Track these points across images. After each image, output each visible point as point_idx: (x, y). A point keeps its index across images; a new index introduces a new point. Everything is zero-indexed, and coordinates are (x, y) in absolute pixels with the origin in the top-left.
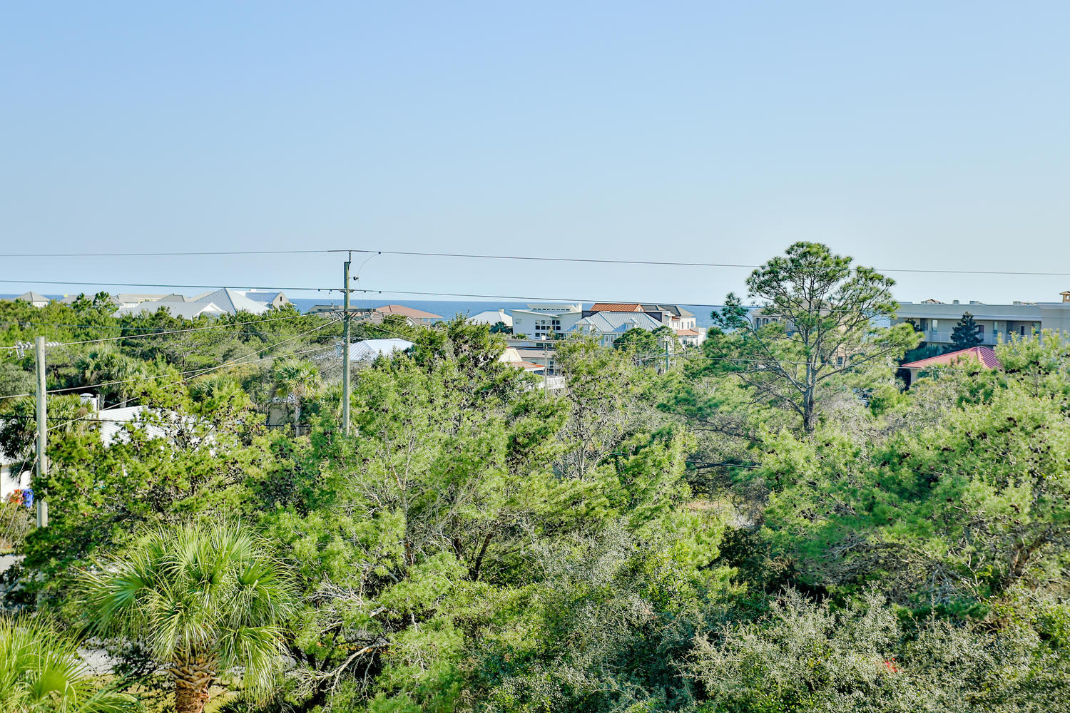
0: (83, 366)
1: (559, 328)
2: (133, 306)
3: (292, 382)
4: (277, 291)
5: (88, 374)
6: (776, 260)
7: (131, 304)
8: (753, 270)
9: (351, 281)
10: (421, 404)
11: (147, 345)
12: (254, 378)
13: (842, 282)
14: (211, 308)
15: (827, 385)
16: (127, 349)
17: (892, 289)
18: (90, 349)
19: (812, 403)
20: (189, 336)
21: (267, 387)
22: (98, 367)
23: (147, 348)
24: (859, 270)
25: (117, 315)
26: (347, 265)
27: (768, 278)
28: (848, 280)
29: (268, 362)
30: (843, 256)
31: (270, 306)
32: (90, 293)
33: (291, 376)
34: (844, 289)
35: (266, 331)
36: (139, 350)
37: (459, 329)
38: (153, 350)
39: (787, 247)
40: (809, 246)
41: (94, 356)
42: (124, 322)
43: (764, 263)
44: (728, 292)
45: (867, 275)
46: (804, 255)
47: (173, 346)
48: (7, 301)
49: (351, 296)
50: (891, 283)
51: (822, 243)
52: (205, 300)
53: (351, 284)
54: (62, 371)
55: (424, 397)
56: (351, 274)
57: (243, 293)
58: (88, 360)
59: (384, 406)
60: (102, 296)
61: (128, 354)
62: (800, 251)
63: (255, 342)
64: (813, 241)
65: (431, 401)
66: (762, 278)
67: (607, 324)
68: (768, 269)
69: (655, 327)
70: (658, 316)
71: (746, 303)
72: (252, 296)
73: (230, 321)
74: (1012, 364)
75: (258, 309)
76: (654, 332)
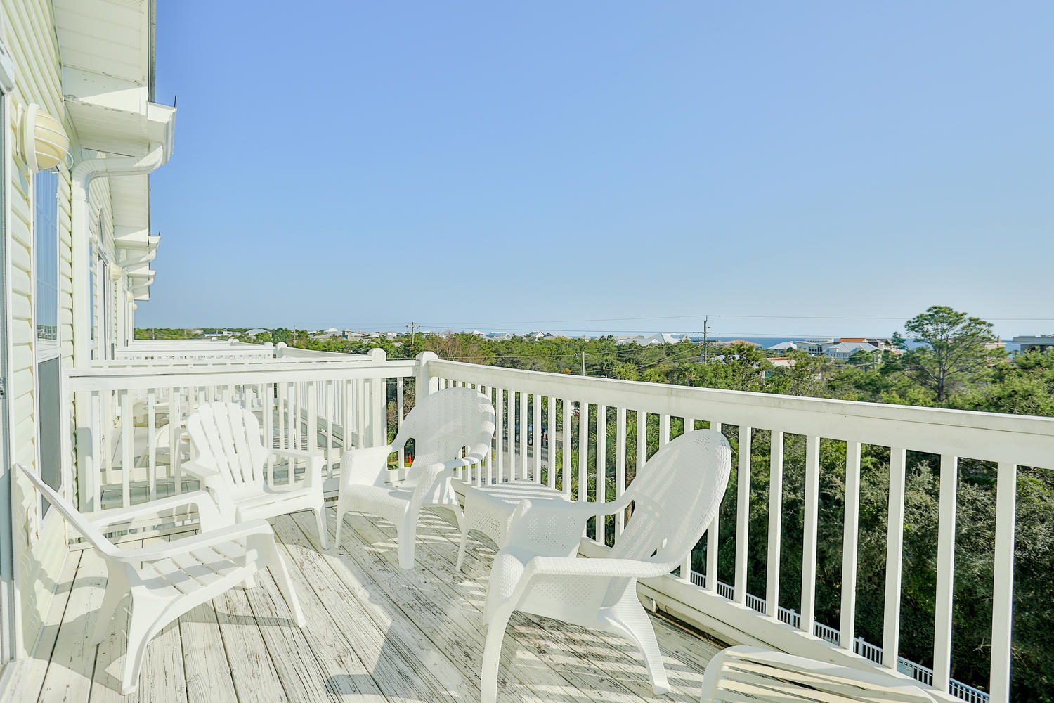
0: (602, 365)
1: (821, 350)
2: (622, 341)
3: (686, 373)
4: (682, 334)
5: (604, 368)
6: (921, 316)
7: (622, 340)
8: (907, 320)
9: (707, 329)
10: (722, 378)
11: (627, 356)
12: (671, 371)
13: (961, 325)
14: (654, 341)
15: (951, 378)
16: (620, 358)
17: (991, 328)
18: (605, 358)
19: (942, 387)
20: (643, 353)
21: (676, 375)
22: (608, 365)
23: (627, 358)
24: (971, 319)
25: (616, 344)
26: (705, 322)
27: (917, 324)
28: (965, 324)
29: (677, 365)
30: (960, 312)
31: (681, 340)
32: (606, 336)
33: (686, 370)
34: (963, 329)
35: (677, 350)
36: (624, 359)
37: (742, 347)
38: (629, 359)
39: (927, 309)
40: (939, 308)
41: (606, 361)
42: (619, 347)
43: (915, 317)
44: (894, 332)
45: (975, 321)
46: (936, 312)
47: (637, 357)
48: (576, 339)
49: (707, 336)
50: (990, 325)
51: (948, 306)
52: (653, 338)
53: (707, 330)
54: (595, 367)
55: (724, 375)
56: (707, 326)
57: (669, 335)
58: (604, 362)
59: (706, 378)
60: (610, 336)
61: (620, 360)
62: (935, 310)
63: (672, 356)
64: (942, 306)
65: (726, 377)
66: (913, 324)
67: (847, 348)
68: (916, 320)
69: (872, 350)
70: (876, 344)
71: (904, 337)
72: (673, 336)
73: (660, 347)
74: (1026, 365)
75: (674, 341)
76: (872, 352)
